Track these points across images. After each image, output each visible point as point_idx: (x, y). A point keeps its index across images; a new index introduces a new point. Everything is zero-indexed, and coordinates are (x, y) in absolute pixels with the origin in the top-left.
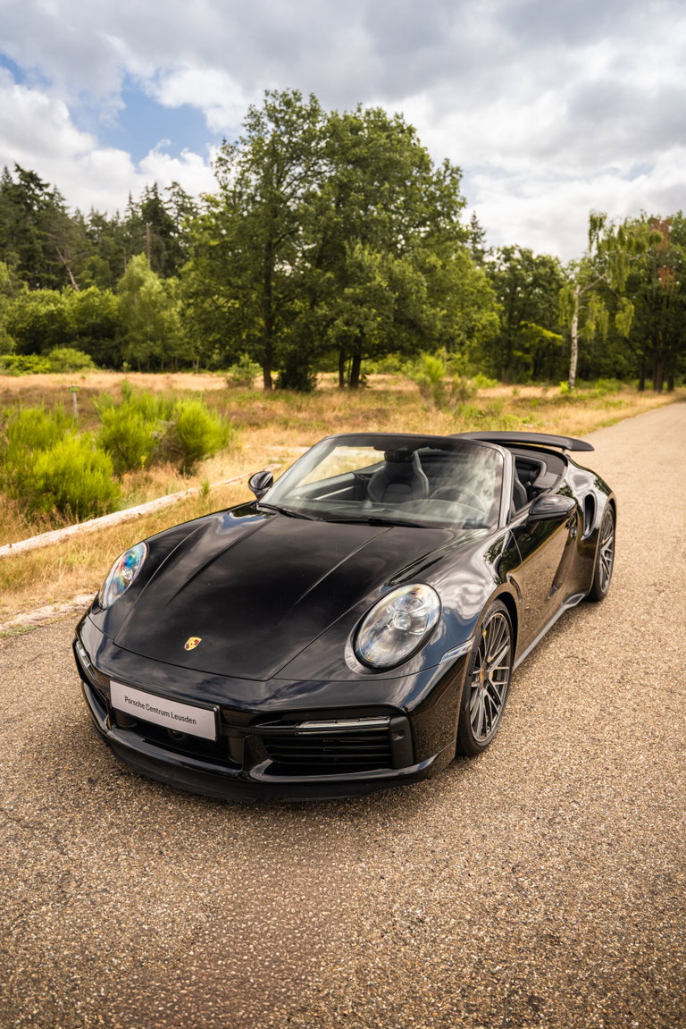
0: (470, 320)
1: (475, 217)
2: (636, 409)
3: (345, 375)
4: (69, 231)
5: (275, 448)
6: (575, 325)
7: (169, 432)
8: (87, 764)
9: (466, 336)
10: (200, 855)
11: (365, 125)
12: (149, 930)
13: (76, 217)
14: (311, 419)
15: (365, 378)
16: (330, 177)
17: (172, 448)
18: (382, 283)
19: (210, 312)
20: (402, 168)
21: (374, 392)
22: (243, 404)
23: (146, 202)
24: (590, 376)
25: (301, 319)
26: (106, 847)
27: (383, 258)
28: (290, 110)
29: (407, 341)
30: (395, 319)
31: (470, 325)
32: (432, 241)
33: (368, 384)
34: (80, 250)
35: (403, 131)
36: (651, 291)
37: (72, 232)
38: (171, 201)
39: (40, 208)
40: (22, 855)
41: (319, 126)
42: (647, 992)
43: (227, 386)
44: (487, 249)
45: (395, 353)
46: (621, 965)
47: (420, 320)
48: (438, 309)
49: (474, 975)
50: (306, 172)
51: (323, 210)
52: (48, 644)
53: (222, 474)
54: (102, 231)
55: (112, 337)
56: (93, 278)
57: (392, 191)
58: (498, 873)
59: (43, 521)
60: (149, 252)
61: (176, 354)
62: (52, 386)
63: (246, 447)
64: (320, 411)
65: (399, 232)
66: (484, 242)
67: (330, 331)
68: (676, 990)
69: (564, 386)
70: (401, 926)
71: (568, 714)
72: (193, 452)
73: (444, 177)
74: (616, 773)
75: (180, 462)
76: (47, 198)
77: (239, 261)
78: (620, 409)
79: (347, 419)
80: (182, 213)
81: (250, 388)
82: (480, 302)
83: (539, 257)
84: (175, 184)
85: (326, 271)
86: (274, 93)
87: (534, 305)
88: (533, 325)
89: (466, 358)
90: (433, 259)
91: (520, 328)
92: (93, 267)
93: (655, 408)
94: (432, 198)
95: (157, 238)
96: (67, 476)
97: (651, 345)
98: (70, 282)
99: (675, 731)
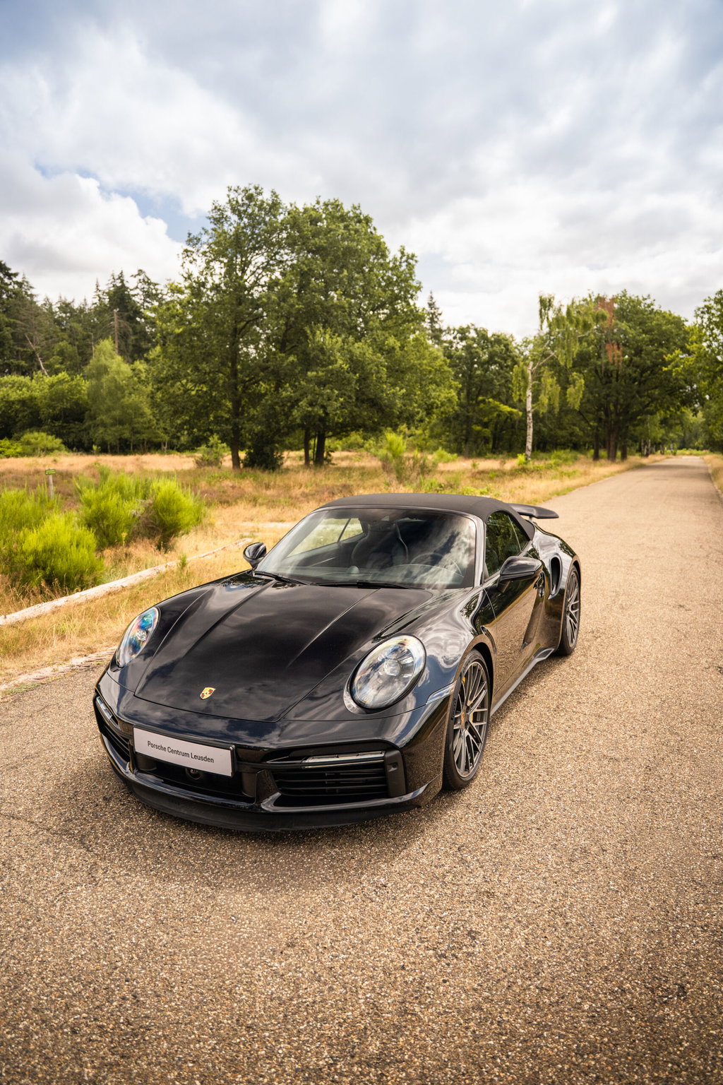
0: (429, 398)
1: (432, 298)
2: (589, 478)
3: (311, 452)
4: (38, 318)
5: (245, 524)
6: (529, 400)
7: (147, 509)
8: (100, 787)
9: (425, 413)
10: (202, 848)
11: (324, 216)
12: (166, 900)
13: (45, 304)
14: (279, 496)
15: (330, 455)
16: (292, 265)
17: (150, 526)
18: (343, 366)
19: (178, 395)
20: (360, 256)
21: (338, 469)
22: (213, 483)
23: (112, 289)
24: (548, 447)
25: (267, 400)
26: (125, 845)
27: (343, 341)
28: (253, 203)
29: (369, 419)
30: (357, 399)
31: (429, 403)
32: (390, 323)
33: (333, 462)
34: (48, 336)
35: (360, 221)
36: (601, 367)
37: (40, 318)
38: (137, 288)
39: (9, 297)
40: (55, 853)
41: (280, 218)
42: (560, 924)
43: (196, 466)
44: (444, 328)
45: (358, 430)
46: (541, 908)
47: (381, 398)
48: (398, 388)
49: (426, 919)
50: (268, 262)
51: (285, 296)
52: (52, 697)
53: (197, 549)
54: (70, 318)
55: (81, 421)
56: (61, 363)
57: (351, 279)
58: (447, 852)
59: (34, 594)
60: (116, 338)
61: (145, 436)
62: (26, 469)
63: (218, 523)
64: (288, 488)
65: (359, 315)
66: (442, 321)
67: (295, 412)
68: (582, 922)
69: (521, 458)
70: (368, 889)
71: (509, 736)
72: (170, 529)
73: (401, 263)
74: (547, 778)
75: (158, 538)
76: (16, 287)
77: (206, 347)
78: (574, 478)
79: (313, 495)
80: (148, 299)
81: (220, 468)
82: (438, 380)
83: (493, 335)
84: (141, 271)
85: (290, 354)
86: (236, 188)
87: (491, 381)
88: (491, 400)
89: (427, 433)
90: (392, 341)
91: (478, 403)
92: (61, 353)
93: (608, 477)
94: (390, 282)
95: (125, 324)
96: (54, 553)
97: (603, 417)
98: (39, 368)
99: (600, 745)
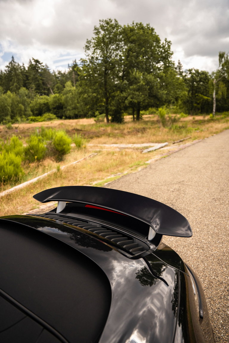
0: (176, 94)
1: (179, 61)
3: (135, 116)
6: (214, 94)
9: (175, 100)
11: (136, 28)
13: (53, 72)
14: (118, 133)
15: (142, 117)
17: (53, 151)
18: (143, 83)
19: (86, 98)
20: (150, 43)
21: (144, 121)
23: (73, 65)
24: (221, 111)
25: (117, 98)
27: (143, 74)
28: (108, 26)
29: (154, 103)
30: (149, 96)
31: (177, 96)
33: (143, 119)
34: (54, 82)
35: (149, 29)
37: (52, 77)
39: (41, 71)
41: (119, 30)
43: (95, 122)
44: (183, 71)
47: (158, 95)
48: (164, 91)
50: (116, 47)
54: (61, 76)
55: (62, 109)
56: (57, 91)
60: (74, 81)
64: (123, 130)
66: (183, 69)
67: (126, 101)
69: (211, 115)
73: (165, 45)
76: (43, 67)
79: (131, 132)
82: (180, 88)
83: (201, 71)
84: (82, 59)
86: (102, 20)
87: (200, 88)
88: (200, 95)
89: (178, 108)
91: (196, 96)
92: (58, 87)
98: (51, 93)
